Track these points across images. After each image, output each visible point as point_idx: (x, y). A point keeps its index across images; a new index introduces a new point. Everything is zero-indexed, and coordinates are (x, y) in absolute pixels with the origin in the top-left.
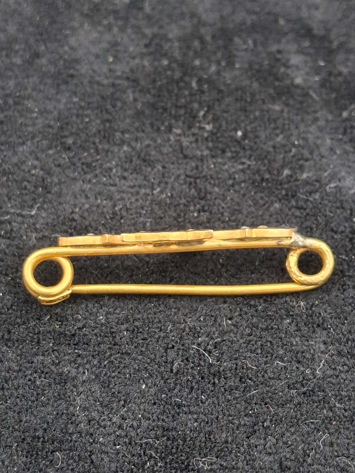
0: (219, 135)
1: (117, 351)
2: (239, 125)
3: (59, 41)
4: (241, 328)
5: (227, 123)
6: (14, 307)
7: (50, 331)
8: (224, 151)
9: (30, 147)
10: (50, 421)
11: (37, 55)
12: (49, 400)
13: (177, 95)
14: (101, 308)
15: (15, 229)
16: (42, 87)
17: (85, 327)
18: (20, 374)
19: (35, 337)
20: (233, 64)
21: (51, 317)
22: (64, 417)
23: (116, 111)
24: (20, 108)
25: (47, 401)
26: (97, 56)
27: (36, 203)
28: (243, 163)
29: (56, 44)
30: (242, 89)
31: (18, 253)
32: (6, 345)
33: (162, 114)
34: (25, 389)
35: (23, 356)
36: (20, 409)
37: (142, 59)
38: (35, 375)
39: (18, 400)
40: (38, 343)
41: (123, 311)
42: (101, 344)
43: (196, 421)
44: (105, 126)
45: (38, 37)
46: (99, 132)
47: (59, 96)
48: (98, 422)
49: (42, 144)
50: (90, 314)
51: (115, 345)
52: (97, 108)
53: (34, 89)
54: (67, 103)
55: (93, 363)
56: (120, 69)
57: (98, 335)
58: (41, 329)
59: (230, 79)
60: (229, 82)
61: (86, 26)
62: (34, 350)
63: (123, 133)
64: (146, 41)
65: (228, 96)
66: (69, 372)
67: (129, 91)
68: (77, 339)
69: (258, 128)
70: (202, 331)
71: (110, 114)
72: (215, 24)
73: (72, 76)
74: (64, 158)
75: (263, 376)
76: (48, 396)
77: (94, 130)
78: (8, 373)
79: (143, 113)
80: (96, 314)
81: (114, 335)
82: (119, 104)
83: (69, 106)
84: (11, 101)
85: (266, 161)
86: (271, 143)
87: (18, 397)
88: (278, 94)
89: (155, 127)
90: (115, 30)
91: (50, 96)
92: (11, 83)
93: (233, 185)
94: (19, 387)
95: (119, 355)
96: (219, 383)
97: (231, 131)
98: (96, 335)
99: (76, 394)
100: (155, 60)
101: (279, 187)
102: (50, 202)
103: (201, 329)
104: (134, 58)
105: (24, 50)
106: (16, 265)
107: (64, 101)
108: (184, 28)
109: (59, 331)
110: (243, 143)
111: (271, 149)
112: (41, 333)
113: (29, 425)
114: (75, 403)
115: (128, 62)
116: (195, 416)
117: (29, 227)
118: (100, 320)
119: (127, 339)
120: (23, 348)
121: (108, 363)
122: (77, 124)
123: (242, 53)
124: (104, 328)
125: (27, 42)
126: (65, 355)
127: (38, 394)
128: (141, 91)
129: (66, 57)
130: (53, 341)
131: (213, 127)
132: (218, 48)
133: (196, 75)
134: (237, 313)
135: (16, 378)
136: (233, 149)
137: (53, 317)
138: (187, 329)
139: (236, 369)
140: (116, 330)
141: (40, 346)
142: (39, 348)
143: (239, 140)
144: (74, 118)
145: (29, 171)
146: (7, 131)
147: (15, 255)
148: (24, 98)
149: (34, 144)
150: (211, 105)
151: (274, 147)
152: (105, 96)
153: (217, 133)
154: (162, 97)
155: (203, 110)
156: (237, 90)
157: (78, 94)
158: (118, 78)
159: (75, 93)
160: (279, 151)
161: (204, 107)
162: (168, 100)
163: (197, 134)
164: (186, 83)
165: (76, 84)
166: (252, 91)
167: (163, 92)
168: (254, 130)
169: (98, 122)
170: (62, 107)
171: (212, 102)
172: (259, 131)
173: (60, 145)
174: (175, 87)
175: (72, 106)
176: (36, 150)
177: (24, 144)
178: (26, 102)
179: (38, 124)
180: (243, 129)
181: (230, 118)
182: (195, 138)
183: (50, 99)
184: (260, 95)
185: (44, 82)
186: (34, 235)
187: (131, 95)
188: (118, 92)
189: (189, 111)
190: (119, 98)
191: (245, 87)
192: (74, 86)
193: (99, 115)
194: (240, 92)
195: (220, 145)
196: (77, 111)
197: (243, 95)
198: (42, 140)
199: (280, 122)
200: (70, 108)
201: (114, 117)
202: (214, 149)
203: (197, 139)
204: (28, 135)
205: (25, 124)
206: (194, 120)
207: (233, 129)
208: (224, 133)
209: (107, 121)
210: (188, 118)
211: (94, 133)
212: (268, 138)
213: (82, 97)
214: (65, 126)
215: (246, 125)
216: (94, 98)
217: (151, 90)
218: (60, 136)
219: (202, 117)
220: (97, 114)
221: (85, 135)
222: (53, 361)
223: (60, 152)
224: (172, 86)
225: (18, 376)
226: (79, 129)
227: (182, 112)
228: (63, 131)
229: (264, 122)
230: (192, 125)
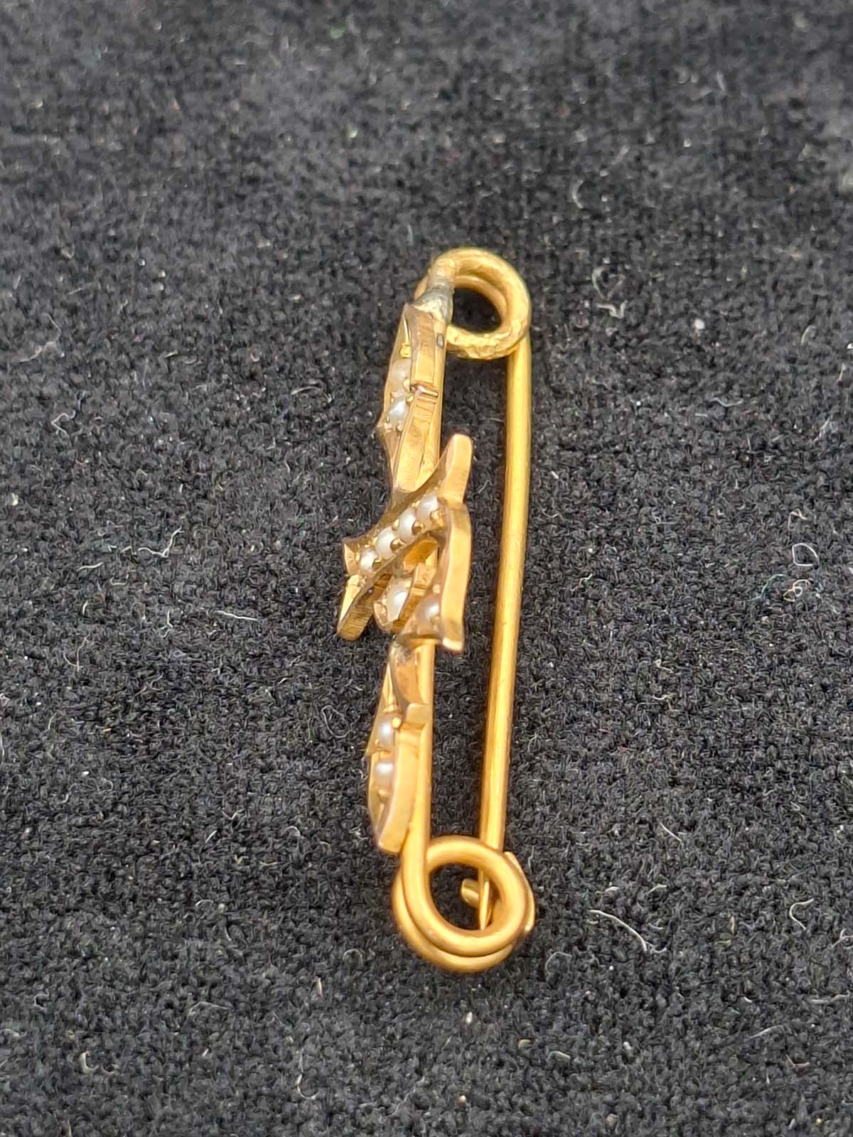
0: (644, 330)
2: (697, 303)
3: (218, 85)
5: (665, 297)
6: (120, 807)
7: (218, 872)
8: (659, 375)
9: (149, 376)
10: (227, 1116)
11: (160, 128)
12: (221, 1058)
13: (529, 225)
14: (351, 808)
15: (116, 597)
16: (175, 213)
17: (311, 860)
18: (142, 989)
19: (179, 887)
20: (678, 140)
21: (219, 830)
22: (263, 1104)
23: (370, 271)
24: (119, 269)
25: (218, 1063)
26: (318, 126)
27: (171, 528)
28: (710, 405)
29: (208, 97)
30: (702, 205)
31: (128, 662)
32: (104, 910)
34: (156, 1030)
35: (149, 941)
36: (147, 1084)
37: (435, 128)
38: (182, 991)
39: (140, 1060)
40: (189, 902)
42: (355, 905)
43: (611, 1108)
44: (343, 313)
45: (160, 78)
46: (329, 329)
47: (219, 236)
48: (353, 1117)
49: (180, 365)
50: (324, 824)
52: (321, 266)
53: (153, 220)
54: (241, 253)
56: (377, 158)
57: (346, 881)
58: (194, 865)
59: (669, 180)
60: (667, 186)
61: (285, 44)
62: (179, 922)
64: (447, 83)
65: (665, 225)
66: (273, 983)
67: (405, 217)
69: (748, 310)
70: (617, 864)
71: (356, 281)
72: (624, 31)
73: (253, 180)
74: (239, 404)
76: (219, 1047)
77: (315, 326)
78: (113, 987)
80: (339, 823)
82: (379, 254)
83: (247, 261)
84: (96, 254)
85: (771, 399)
86: (784, 350)
87: (140, 1053)
88: (799, 216)
90: (363, 52)
91: (197, 237)
92: (96, 203)
93: (685, 466)
94: (141, 1024)
96: (668, 1005)
97: (675, 318)
98: (340, 880)
99: (291, 1039)
100: (469, 132)
101: (808, 468)
102: (207, 522)
103: (615, 858)
104: (414, 128)
105: (126, 114)
106: (123, 693)
107: (233, 248)
108: (545, 43)
109: (242, 872)
110: (707, 349)
111: (783, 366)
112: (195, 877)
113: (172, 1128)
114: (290, 1065)
115: (399, 140)
116: (609, 1097)
117: (155, 591)
118: (348, 839)
120: (148, 918)
122: (270, 309)
123: (697, 110)
124: (359, 862)
125: (130, 93)
126: (259, 937)
127: (192, 1044)
128: (434, 217)
129: (235, 130)
130: (226, 897)
131: (629, 310)
132: (636, 97)
133: (578, 171)
134: (706, 813)
135: (132, 999)
136: (683, 368)
137: (224, 832)
138: (578, 861)
139: (711, 966)
141: (192, 911)
142: (190, 918)
143: (699, 342)
144: (263, 293)
145: (150, 440)
146: (87, 333)
147: (119, 667)
148: (129, 245)
149: (158, 365)
150: (621, 249)
151: (792, 360)
152: (341, 233)
153: (638, 325)
154: (490, 232)
155: (600, 263)
156: (688, 208)
157: (271, 229)
158: (371, 183)
159: (263, 225)
160: (806, 372)
161: (604, 255)
162: (506, 238)
163: (586, 329)
164: (554, 193)
165: (265, 202)
166: (728, 208)
167: (494, 218)
168: (737, 314)
169: (326, 302)
170: (229, 264)
171: (624, 240)
172: (751, 318)
173: (227, 367)
174: (523, 203)
175: (257, 262)
176: (165, 384)
177: (133, 367)
178: (134, 254)
179: (169, 312)
180: (707, 314)
181: (671, 285)
182: (581, 339)
183: (196, 245)
184: (749, 222)
185: (179, 199)
186: (169, 611)
187: (410, 229)
188: (376, 221)
189: (562, 267)
190: (379, 237)
191: (711, 199)
192: (260, 206)
193: (328, 285)
194: (696, 212)
195: (647, 357)
196: (270, 276)
197: (705, 221)
198: (180, 354)
199: (807, 292)
200: (251, 267)
201: (365, 290)
202: (632, 367)
203: (586, 343)
204: (143, 344)
205: (133, 314)
206: (576, 291)
207: (681, 315)
208: (657, 324)
209: (350, 298)
210: (562, 287)
211: (316, 334)
212: (776, 338)
213: (281, 236)
214: (237, 315)
215: (715, 302)
216: (311, 238)
217: (461, 213)
218: (228, 343)
219: (598, 282)
220: (322, 282)
221: (290, 338)
222: (228, 952)
223: (228, 387)
224: (517, 200)
225: (138, 994)
226: (275, 324)
227: (547, 272)
228: (233, 331)
229: (763, 295)
230: (571, 307)
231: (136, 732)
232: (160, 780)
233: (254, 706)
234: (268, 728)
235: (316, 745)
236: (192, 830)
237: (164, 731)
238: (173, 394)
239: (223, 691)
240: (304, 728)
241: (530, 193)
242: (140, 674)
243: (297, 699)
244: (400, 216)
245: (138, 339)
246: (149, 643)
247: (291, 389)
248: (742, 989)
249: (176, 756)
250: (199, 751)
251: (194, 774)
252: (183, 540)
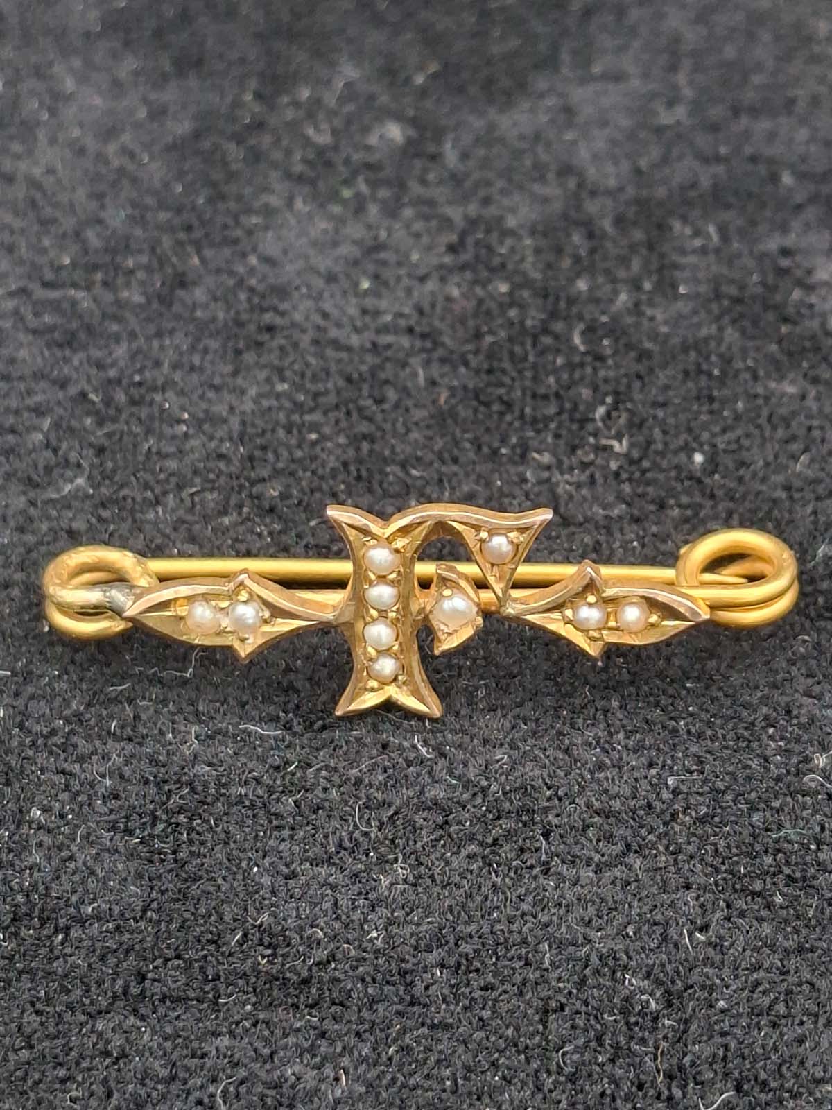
0: (646, 464)
1: (420, 1020)
2: (696, 439)
3: (236, 242)
4: (732, 951)
5: (665, 433)
6: (149, 914)
7: (245, 974)
8: (662, 506)
9: (173, 510)
11: (182, 281)
13: (534, 367)
14: (373, 910)
15: (144, 717)
16: (196, 360)
17: (334, 960)
18: (172, 1087)
19: (207, 988)
20: (674, 286)
21: (245, 935)
23: (383, 411)
24: (144, 412)
26: (331, 278)
29: (227, 252)
30: (699, 346)
31: (155, 777)
32: (135, 1012)
33: (501, 414)
35: (179, 1041)
37: (443, 280)
38: (211, 1089)
40: (216, 1003)
41: (427, 917)
42: (378, 1002)
44: (358, 449)
45: (182, 236)
46: (345, 464)
47: (239, 380)
49: (203, 501)
50: (346, 926)
51: (412, 1004)
52: (337, 407)
53: (175, 366)
54: (261, 395)
55: (360, 1053)
56: (389, 307)
57: (368, 979)
58: (220, 968)
59: (666, 322)
60: (664, 329)
61: (299, 204)
62: (207, 1023)
63: (404, 465)
64: (454, 238)
65: (664, 366)
66: (298, 1079)
67: (415, 361)
68: (314, 991)
69: (745, 442)
70: (633, 963)
71: (370, 420)
72: (621, 189)
73: (270, 329)
74: (260, 535)
75: (796, 1076)
77: (332, 462)
78: (144, 1085)
79: (453, 413)
80: (361, 926)
81: (409, 978)
82: (392, 395)
83: (265, 403)
84: (121, 397)
86: (779, 479)
88: (790, 354)
89: (485, 450)
90: (373, 210)
91: (217, 381)
92: (121, 351)
95: (425, 1030)
96: (684, 1097)
97: (676, 452)
98: (363, 980)
100: (475, 282)
103: (630, 958)
104: (423, 279)
105: (148, 269)
106: (151, 807)
107: (253, 392)
108: (546, 200)
109: (267, 973)
110: (707, 481)
111: (782, 494)
112: (222, 980)
115: (409, 291)
117: (180, 710)
118: (371, 940)
119: (442, 988)
121: (397, 1052)
122: (288, 448)
123: (692, 259)
124: (381, 961)
125: (153, 250)
126: (286, 1035)
128: (443, 361)
129: (253, 282)
130: (253, 999)
131: (632, 445)
132: (633, 248)
133: (580, 317)
134: (719, 915)
135: (163, 1096)
136: (685, 500)
137: (250, 936)
138: (594, 959)
139: (725, 1058)
140: (414, 965)
141: (221, 1012)
142: (218, 1019)
143: (699, 474)
144: (281, 433)
146: (114, 471)
147: (147, 782)
148: (154, 389)
149: (182, 500)
150: (622, 388)
151: (788, 488)
152: (355, 376)
153: (641, 459)
154: (498, 374)
155: (603, 403)
156: (685, 349)
157: (288, 374)
158: (384, 329)
159: (280, 371)
160: (802, 498)
161: (606, 394)
162: (513, 379)
163: (592, 463)
164: (556, 337)
165: (282, 348)
166: (723, 349)
167: (500, 360)
168: (734, 447)
169: (342, 440)
170: (248, 406)
171: (625, 381)
172: (748, 450)
173: (248, 502)
174: (529, 347)
175: (274, 403)
176: (189, 518)
177: (158, 502)
178: (158, 398)
179: (192, 450)
180: (706, 448)
181: (671, 421)
182: (588, 473)
183: (217, 389)
184: (744, 360)
185: (201, 346)
186: (194, 729)
187: (421, 372)
188: (388, 365)
189: (568, 406)
190: (391, 379)
191: (706, 340)
192: (277, 353)
193: (343, 424)
194: (693, 354)
195: (650, 490)
196: (288, 417)
197: (701, 360)
198: (203, 490)
199: (800, 424)
200: (270, 409)
201: (379, 428)
202: (636, 499)
203: (592, 476)
204: (167, 481)
205: (158, 453)
206: (582, 428)
207: (681, 449)
208: (658, 459)
209: (365, 437)
210: (567, 424)
211: (332, 469)
212: (773, 467)
213: (297, 379)
214: (257, 453)
215: (714, 435)
216: (327, 381)
217: (470, 357)
218: (248, 479)
219: (603, 420)
220: (337, 422)
221: (308, 474)
222: (255, 1050)
223: (248, 519)
224: (523, 344)
225: (168, 1092)
226: (293, 461)
227: (552, 410)
228: (253, 468)
229: (759, 427)
230: (577, 441)
231: (165, 842)
232: (188, 888)
233: (277, 815)
234: (292, 837)
235: (338, 853)
236: (219, 935)
237: (191, 841)
238: (197, 527)
239: (247, 803)
240: (326, 837)
241: (535, 338)
242: (167, 788)
243: (319, 808)
244: (412, 361)
245: (162, 476)
246: (175, 759)
247: (309, 520)
248: (756, 1080)
249: (203, 865)
250: (225, 861)
251: (220, 881)
252: (207, 663)
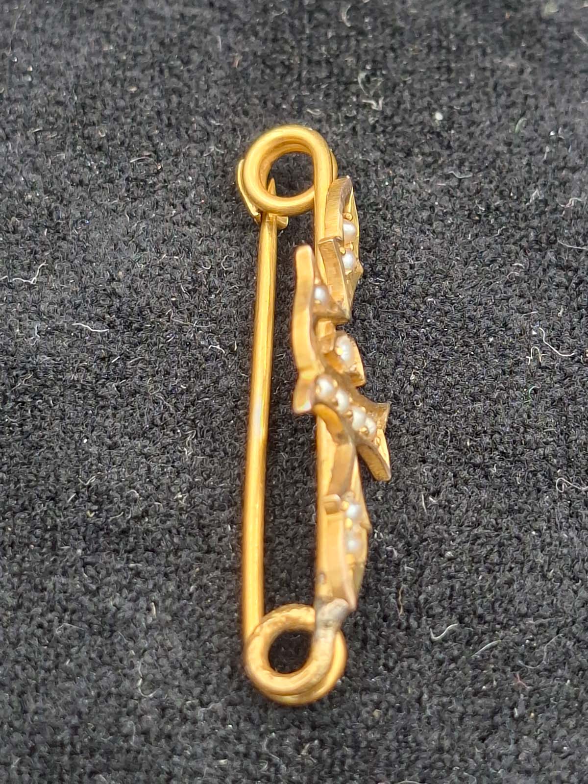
0: (397, 120)
1: (215, 565)
2: (437, 100)
4: (458, 512)
5: (413, 95)
7: (76, 525)
8: (409, 154)
9: (21, 146)
10: (85, 710)
12: (80, 666)
13: (310, 38)
14: (178, 476)
16: (40, 23)
17: (148, 516)
18: (19, 613)
19: (47, 536)
21: (77, 493)
22: (112, 701)
23: (189, 71)
25: (78, 670)
27: (38, 261)
28: (448, 177)
30: (438, 25)
31: (6, 364)
33: (283, 76)
34: (30, 644)
35: (24, 577)
36: (23, 686)
38: (50, 616)
39: (18, 668)
40: (54, 548)
41: (221, 482)
42: (182, 550)
43: (377, 705)
44: (169, 101)
47: (74, 41)
48: (181, 711)
49: (45, 138)
50: (157, 488)
51: (208, 552)
52: (152, 66)
53: (22, 27)
54: (90, 54)
55: (167, 589)
57: (174, 531)
58: (58, 520)
59: (415, 6)
60: (414, 11)
62: (47, 563)
63: (205, 115)
65: (412, 41)
66: (118, 609)
67: (215, 30)
68: (131, 539)
69: (475, 106)
71: (179, 77)
74: (90, 169)
75: (506, 611)
76: (77, 658)
77: (148, 112)
79: (245, 74)
80: (169, 488)
81: (206, 531)
82: (196, 57)
83: (95, 61)
85: (494, 173)
86: (502, 136)
87: (17, 662)
88: (512, 36)
89: (270, 105)
91: (56, 41)
93: (429, 222)
94: (19, 640)
95: (218, 573)
96: (419, 627)
97: (420, 112)
98: (170, 532)
99: (133, 652)
101: (522, 225)
102: (66, 258)
107: (85, 50)
109: (94, 524)
110: (445, 134)
111: (502, 148)
112: (59, 529)
113: (43, 719)
114: (133, 672)
116: (375, 697)
117: (26, 310)
118: (177, 500)
119: (232, 540)
120: (23, 559)
121: (197, 589)
124: (184, 517)
126: (108, 575)
127: (58, 655)
128: (238, 31)
130: (83, 545)
131: (385, 104)
134: (447, 483)
135: (12, 620)
136: (427, 149)
137: (81, 495)
139: (451, 597)
140: (211, 521)
141: (57, 555)
142: (55, 560)
143: (438, 130)
144: (108, 85)
145: (21, 195)
148: (5, 46)
149: (27, 138)
150: (379, 58)
151: (509, 144)
152: (167, 41)
153: (393, 116)
154: (281, 42)
155: (364, 69)
156: (430, 28)
157: (113, 37)
158: (190, 3)
159: (107, 34)
160: (519, 153)
161: (366, 62)
162: (292, 47)
163: (354, 118)
164: (328, 14)
165: (108, 16)
166: (459, 29)
167: (283, 32)
168: (467, 109)
169: (156, 93)
170: (81, 63)
171: (381, 51)
172: (478, 112)
173: (81, 140)
174: (305, 21)
175: (102, 61)
176: (33, 152)
177: (8, 138)
178: (8, 53)
179: (36, 97)
180: (445, 109)
181: (417, 86)
182: (351, 125)
183: (56, 47)
184: (476, 38)
185: (43, 12)
186: (37, 325)
187: (219, 39)
188: (193, 32)
189: (336, 71)
190: (196, 45)
191: (446, 21)
192: (105, 19)
193: (157, 80)
194: (435, 31)
195: (400, 140)
196: (113, 72)
197: (442, 38)
198: (44, 130)
199: (519, 92)
200: (99, 65)
201: (186, 85)
202: (389, 148)
203: (354, 128)
204: (15, 121)
205: (8, 99)
206: (346, 89)
207: (425, 109)
208: (407, 116)
209: (174, 91)
210: (335, 85)
211: (149, 117)
212: (496, 126)
213: (121, 42)
214: (88, 101)
215: (451, 99)
216: (144, 45)
217: (259, 28)
218: (81, 122)
219: (363, 82)
220: (152, 78)
221: (129, 120)
222: (85, 586)
223: (81, 155)
224: (301, 19)
225: (16, 617)
226: (117, 109)
227: (324, 74)
228: (85, 113)
229: (486, 94)
230: (342, 100)
231: (13, 417)
232: (32, 455)
233: (103, 397)
234: (114, 415)
235: (151, 428)
236: (56, 493)
237: (34, 416)
238: (39, 160)
239: (79, 387)
240: (142, 415)
241: (311, 13)
242: (15, 373)
243: (136, 392)
244: (212, 29)
245: (12, 118)
246: (21, 349)
247: (129, 158)
248: (475, 613)
249: (43, 436)
250: (61, 433)
251: (57, 450)
252: (47, 271)
